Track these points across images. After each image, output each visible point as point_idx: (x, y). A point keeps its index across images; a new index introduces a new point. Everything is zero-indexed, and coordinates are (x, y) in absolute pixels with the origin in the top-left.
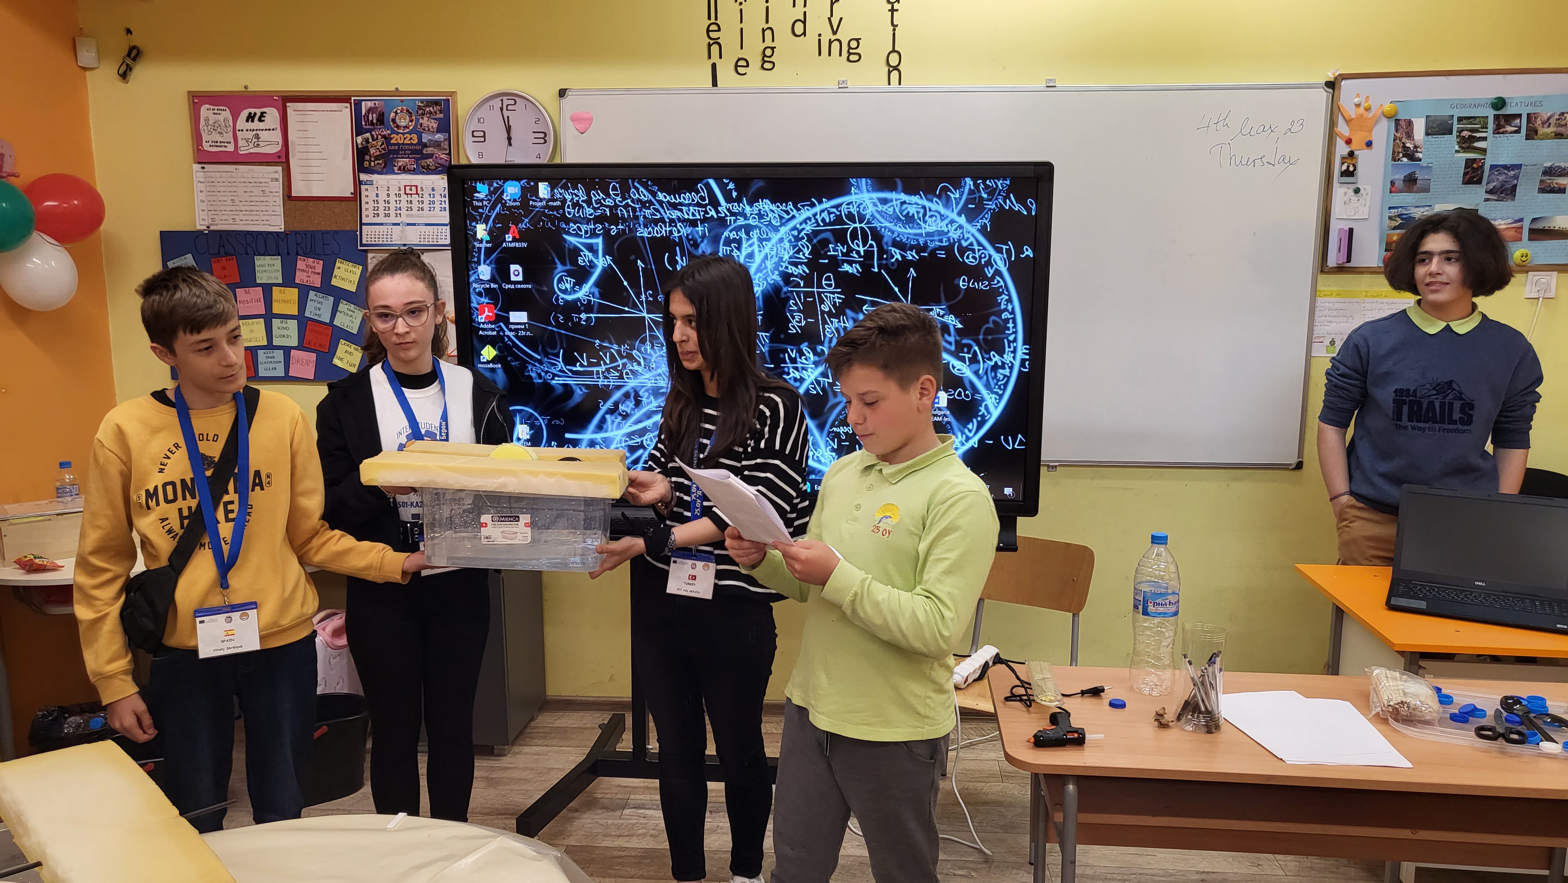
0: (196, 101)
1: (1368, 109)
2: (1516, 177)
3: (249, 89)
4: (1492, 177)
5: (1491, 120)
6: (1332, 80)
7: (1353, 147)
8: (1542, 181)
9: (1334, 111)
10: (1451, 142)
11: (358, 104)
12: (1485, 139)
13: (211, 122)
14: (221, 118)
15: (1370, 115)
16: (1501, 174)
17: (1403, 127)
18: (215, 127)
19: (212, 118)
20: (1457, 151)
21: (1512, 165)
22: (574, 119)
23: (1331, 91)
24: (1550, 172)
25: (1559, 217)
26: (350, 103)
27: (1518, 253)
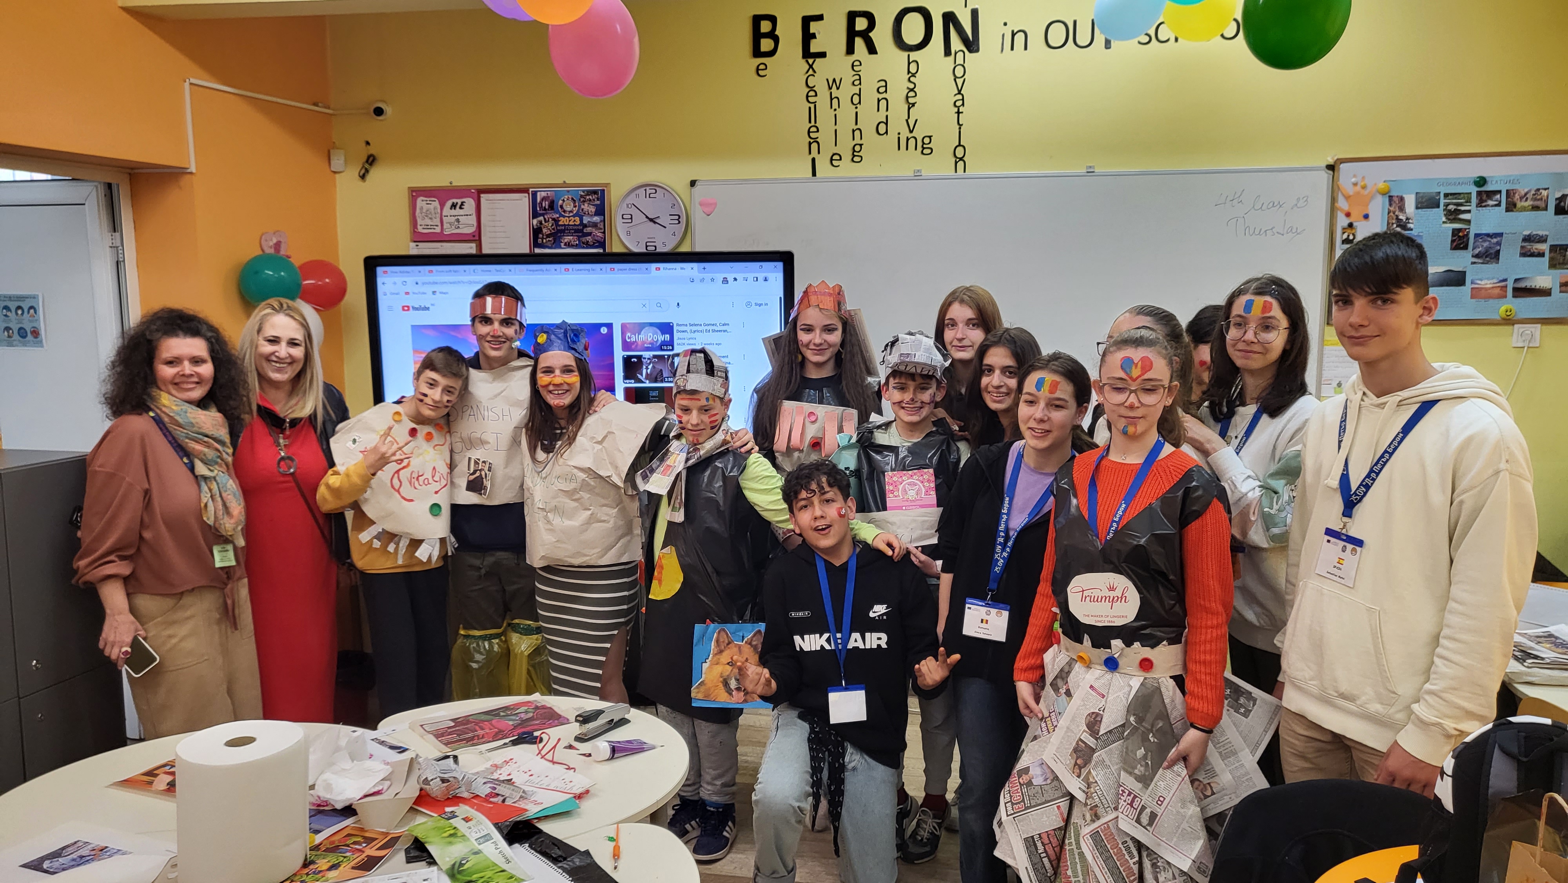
0: (414, 194)
1: (1364, 187)
2: (1499, 243)
3: (454, 184)
4: (1477, 243)
5: (1474, 195)
6: (1332, 163)
7: (1354, 218)
8: (1522, 247)
9: (1334, 189)
10: (1438, 214)
11: (534, 194)
12: (1469, 211)
13: (424, 211)
14: (431, 207)
15: (1366, 192)
16: (1485, 241)
17: (1396, 202)
18: (427, 214)
19: (426, 207)
20: (1444, 222)
21: (1494, 234)
22: (701, 204)
23: (1331, 172)
24: (1528, 239)
25: (1538, 278)
26: (529, 194)
27: (1503, 308)
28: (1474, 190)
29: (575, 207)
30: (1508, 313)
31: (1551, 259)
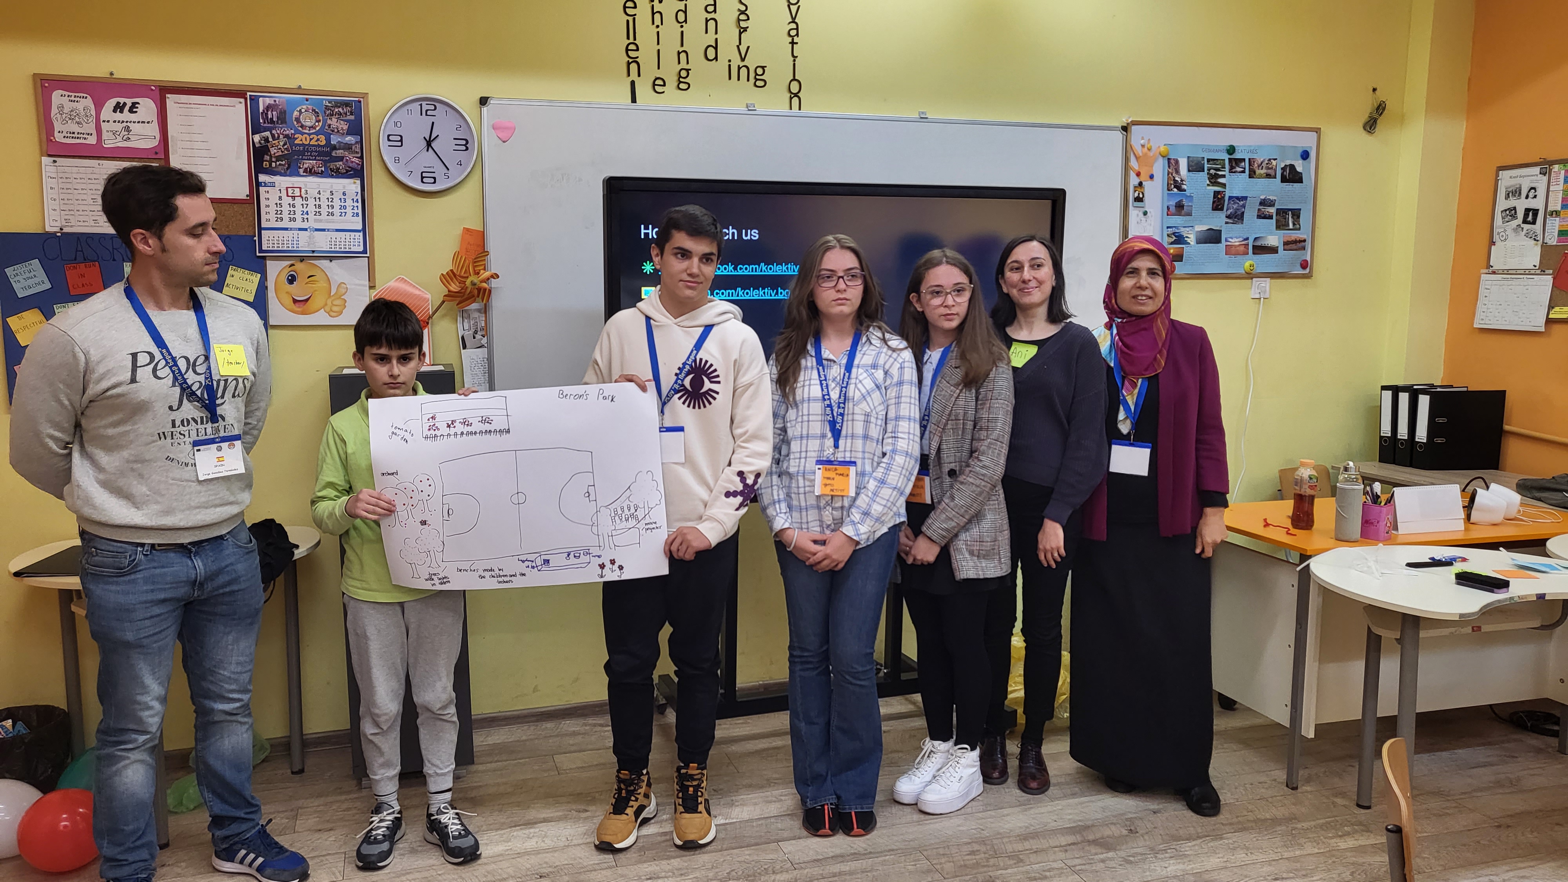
0: (44, 85)
1: (1149, 150)
2: (1244, 206)
3: (116, 76)
4: (1230, 205)
5: (1227, 162)
6: (1125, 125)
7: (1142, 178)
8: (1259, 210)
9: (1127, 149)
10: (1203, 177)
11: (254, 100)
12: (1224, 176)
13: (66, 110)
14: (79, 105)
15: (1151, 154)
16: (1235, 203)
17: (1172, 164)
18: (72, 116)
19: (68, 106)
20: (1208, 185)
21: (1242, 197)
22: (494, 128)
23: (1125, 133)
24: (1264, 203)
25: (1270, 237)
26: (246, 99)
27: (1247, 264)
28: (1226, 157)
29: (319, 121)
30: (1252, 268)
31: (1277, 221)
